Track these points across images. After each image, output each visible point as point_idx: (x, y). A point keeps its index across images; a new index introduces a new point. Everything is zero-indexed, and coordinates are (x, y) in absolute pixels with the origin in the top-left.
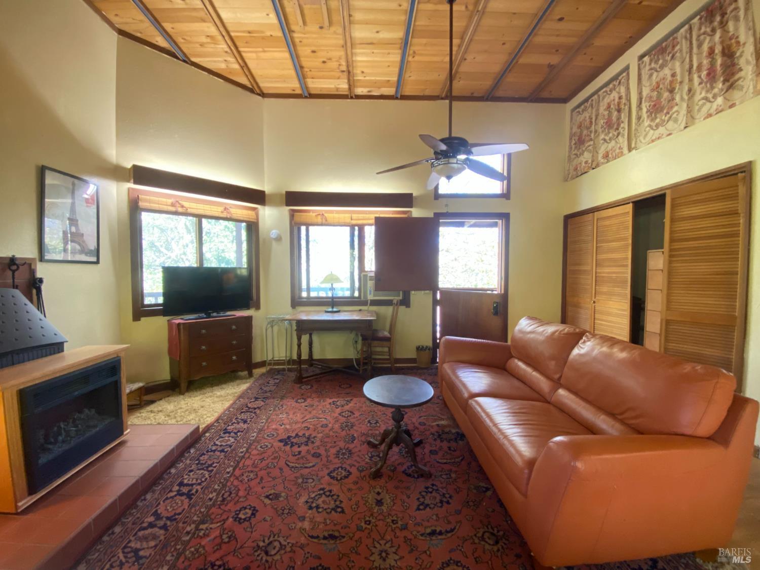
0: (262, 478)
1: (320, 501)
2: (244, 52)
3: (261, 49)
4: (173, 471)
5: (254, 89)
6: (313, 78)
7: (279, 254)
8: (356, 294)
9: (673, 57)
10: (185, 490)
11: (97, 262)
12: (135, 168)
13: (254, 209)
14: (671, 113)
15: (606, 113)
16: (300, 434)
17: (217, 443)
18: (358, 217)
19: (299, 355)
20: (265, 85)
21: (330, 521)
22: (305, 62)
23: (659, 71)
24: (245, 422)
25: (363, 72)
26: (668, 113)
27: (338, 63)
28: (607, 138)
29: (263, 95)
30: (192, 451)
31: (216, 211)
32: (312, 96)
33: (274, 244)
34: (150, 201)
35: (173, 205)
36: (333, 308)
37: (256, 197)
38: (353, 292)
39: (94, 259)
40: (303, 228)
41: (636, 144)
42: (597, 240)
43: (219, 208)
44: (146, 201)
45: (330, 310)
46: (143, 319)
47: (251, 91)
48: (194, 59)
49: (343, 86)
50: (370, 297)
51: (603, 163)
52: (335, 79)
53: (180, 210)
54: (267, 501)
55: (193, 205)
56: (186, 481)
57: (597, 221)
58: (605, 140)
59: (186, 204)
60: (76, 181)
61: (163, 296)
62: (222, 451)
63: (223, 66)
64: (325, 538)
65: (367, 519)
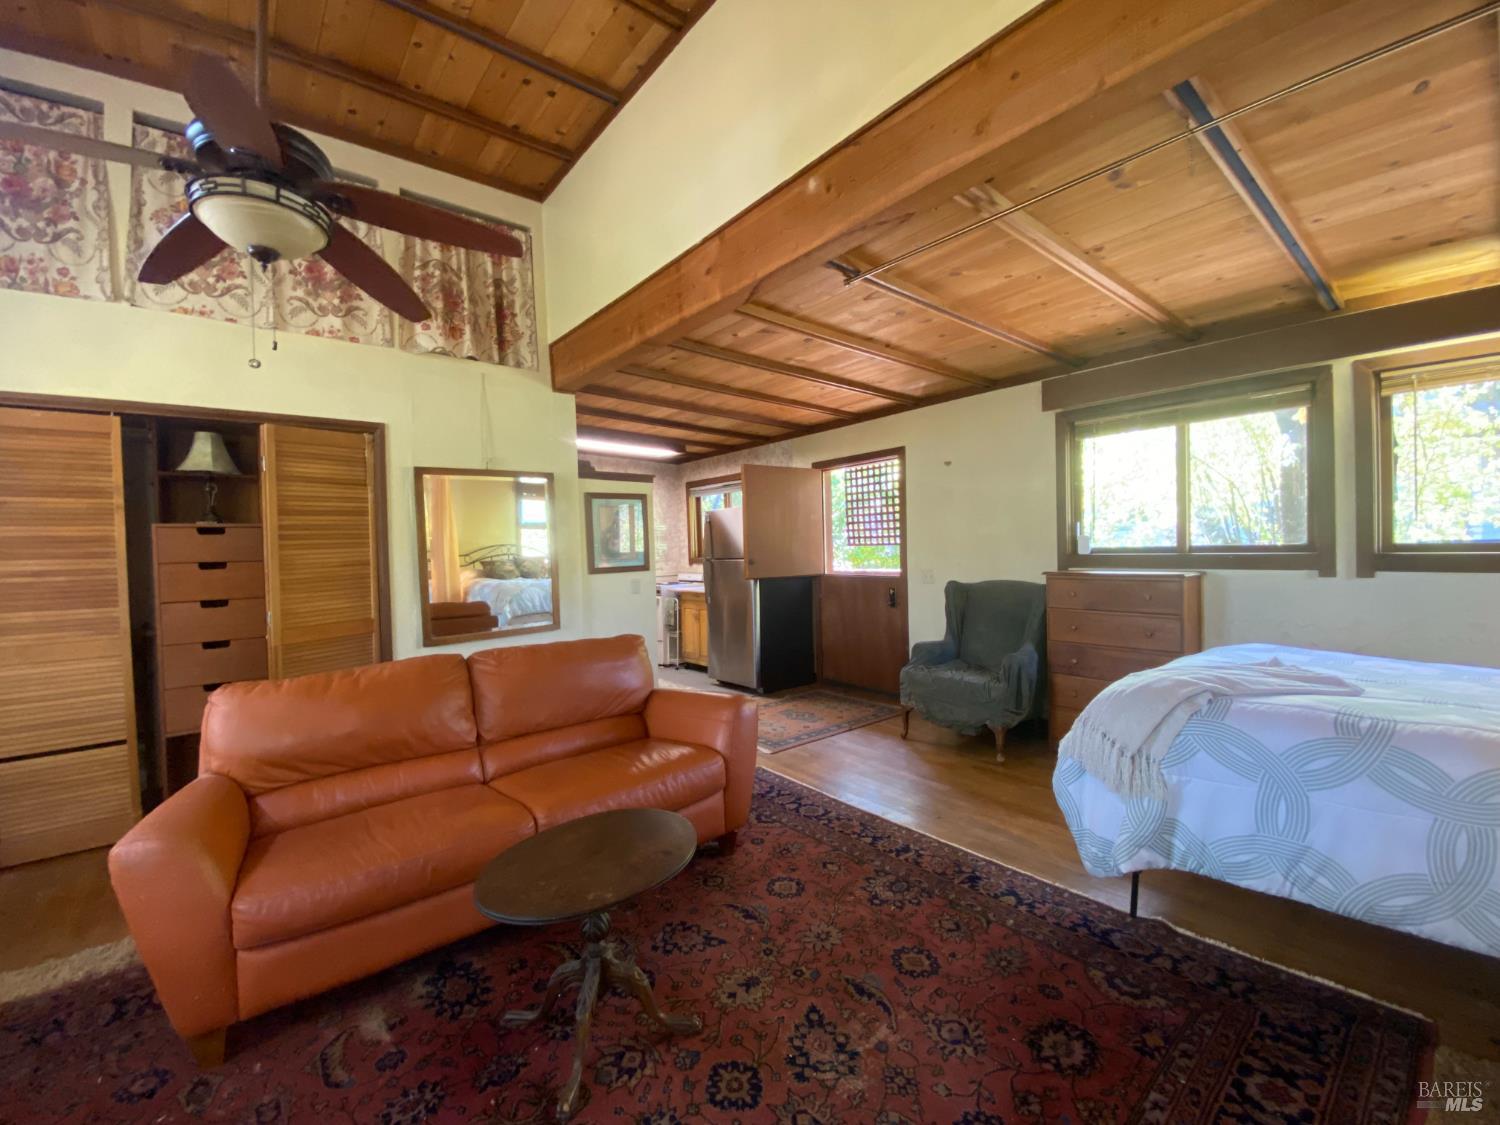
21: (844, 1011)
64: (871, 996)
65: (793, 977)
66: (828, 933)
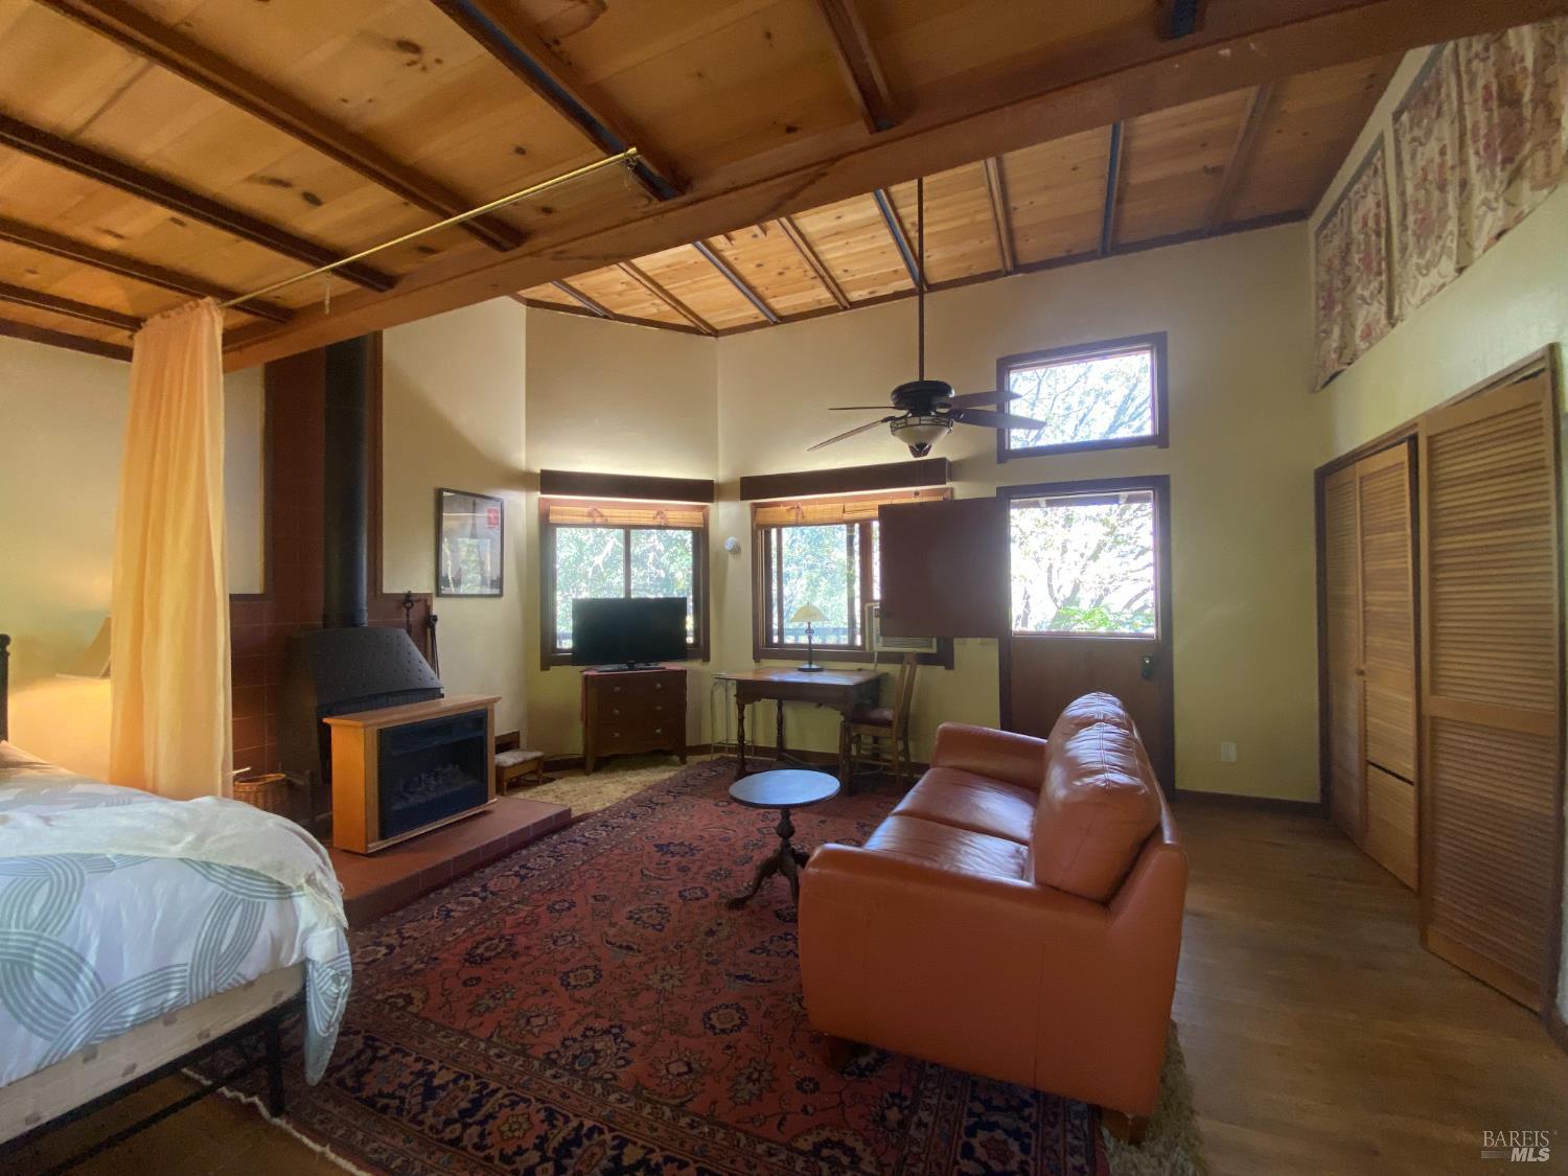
0: (604, 878)
1: (645, 916)
2: (672, 289)
3: (689, 282)
4: (524, 852)
5: (700, 328)
6: (775, 297)
7: (737, 574)
8: (858, 642)
9: (1439, 114)
10: (523, 872)
11: (500, 595)
12: (545, 473)
13: (703, 508)
14: (1444, 235)
15: (1362, 237)
16: (686, 843)
17: (587, 834)
18: (856, 507)
19: (741, 737)
20: (716, 319)
21: (640, 935)
22: (754, 280)
23: (1425, 144)
24: (634, 817)
25: (846, 271)
26: (1440, 237)
27: (802, 270)
28: (1367, 294)
29: (715, 333)
30: (555, 837)
31: (645, 517)
32: (784, 319)
33: (731, 559)
34: (562, 513)
35: (590, 515)
36: (810, 664)
37: (701, 491)
38: (852, 638)
39: (496, 591)
40: (774, 532)
41: (1400, 308)
42: (1362, 528)
43: (651, 512)
44: (557, 513)
45: (807, 666)
46: (552, 668)
47: (696, 331)
48: (617, 312)
49: (822, 295)
50: (878, 646)
51: (1363, 351)
52: (808, 289)
53: (598, 520)
54: (592, 901)
55: (616, 512)
56: (529, 865)
57: (1361, 483)
58: (1362, 298)
59: (606, 512)
60: (478, 500)
61: (573, 638)
62: (585, 844)
63: (654, 310)
64: (621, 947)
65: (682, 943)
66: (663, 981)
